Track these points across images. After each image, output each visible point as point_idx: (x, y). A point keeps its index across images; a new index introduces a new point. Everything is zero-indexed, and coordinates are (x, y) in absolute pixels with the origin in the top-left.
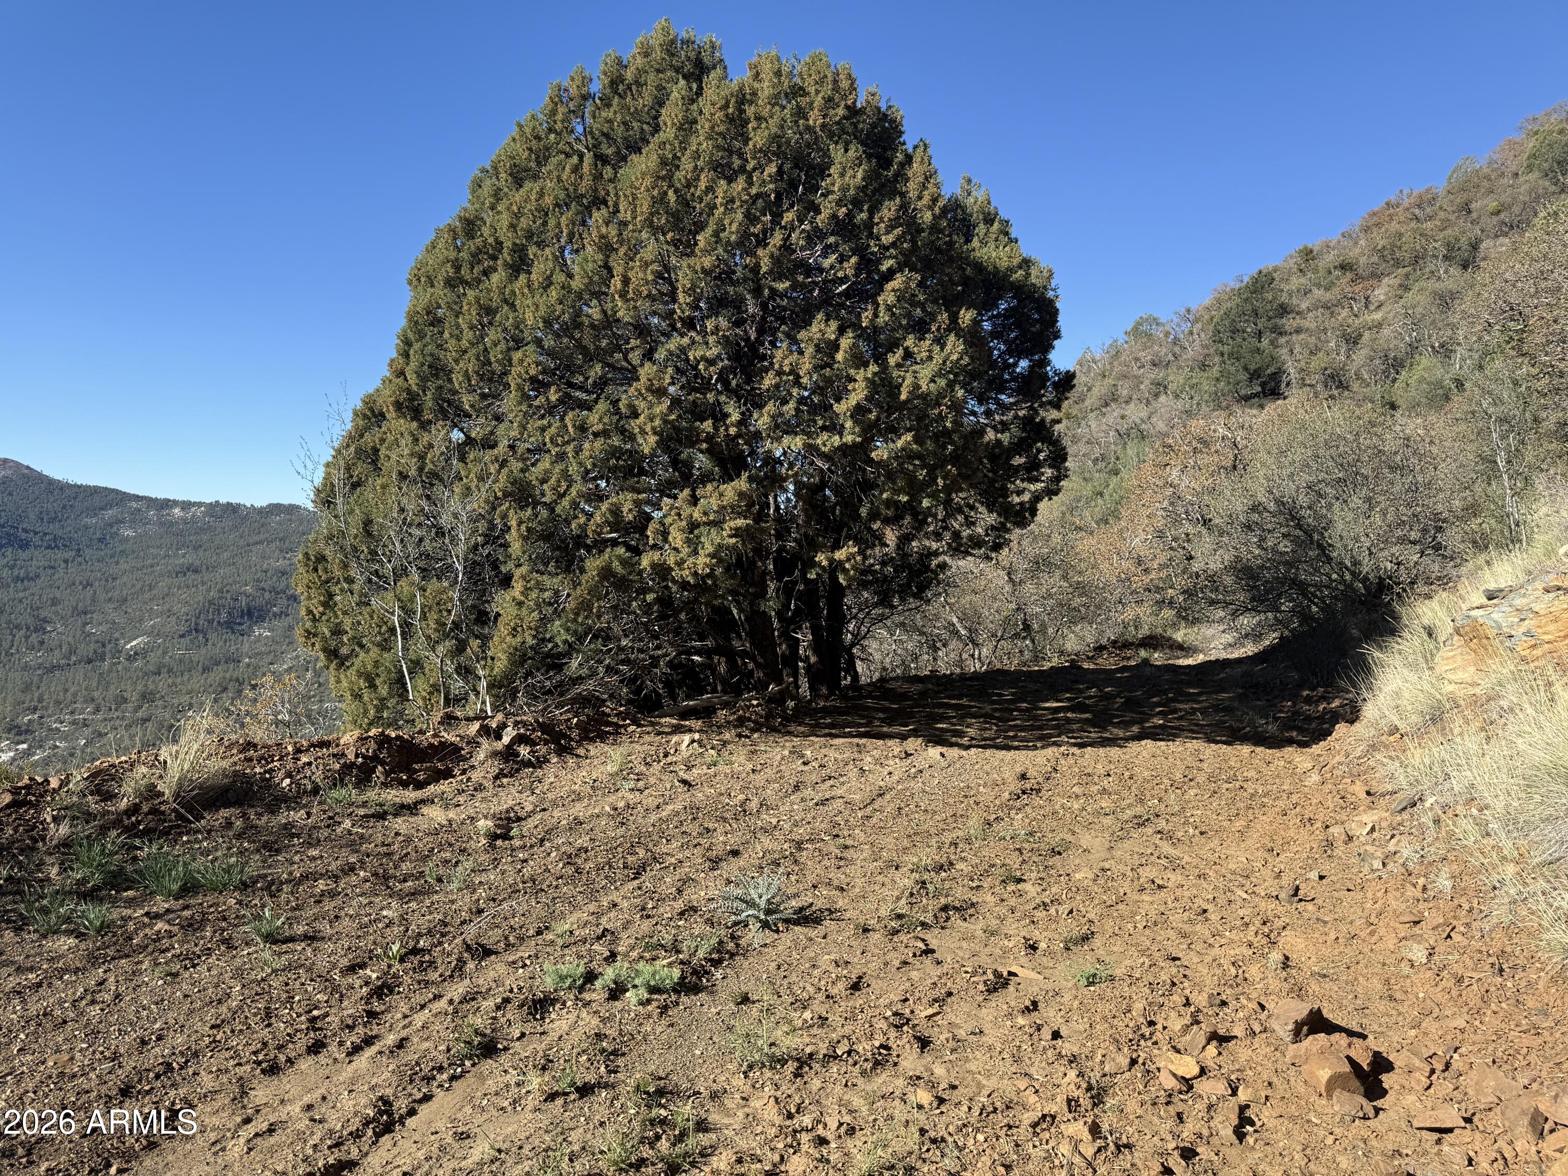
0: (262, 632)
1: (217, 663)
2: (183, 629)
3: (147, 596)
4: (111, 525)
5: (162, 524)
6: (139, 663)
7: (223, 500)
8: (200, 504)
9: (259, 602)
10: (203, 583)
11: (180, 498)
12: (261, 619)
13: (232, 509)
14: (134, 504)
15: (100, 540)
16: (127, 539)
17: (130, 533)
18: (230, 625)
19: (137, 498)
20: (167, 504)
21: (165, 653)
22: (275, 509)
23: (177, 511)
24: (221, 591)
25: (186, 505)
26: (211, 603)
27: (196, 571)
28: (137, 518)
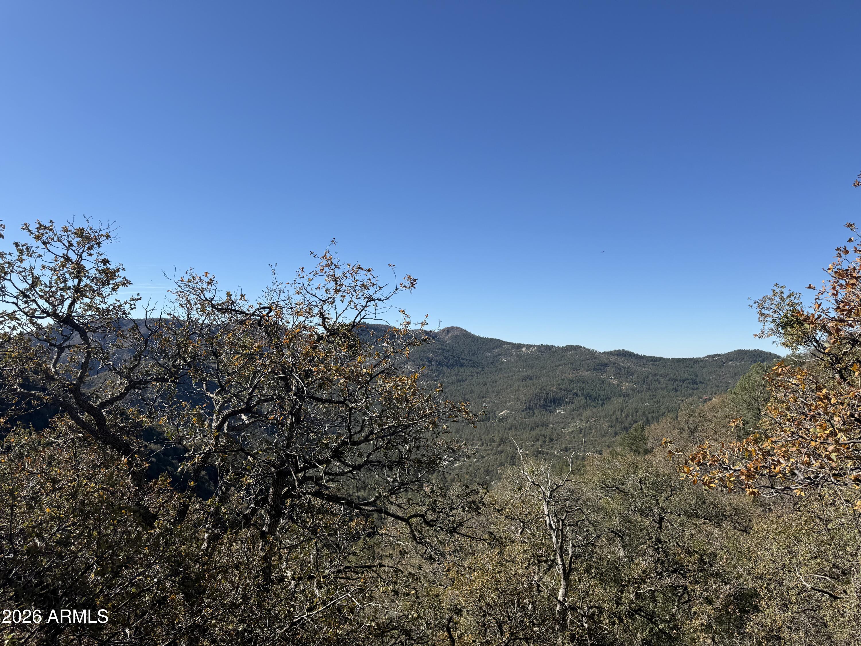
0: (560, 411)
1: (538, 426)
2: (523, 408)
3: (509, 390)
4: (496, 356)
5: (517, 356)
6: (504, 423)
7: (545, 344)
8: (534, 346)
9: (559, 395)
10: (533, 385)
11: (526, 343)
12: (560, 404)
13: (549, 348)
14: (506, 347)
15: (492, 363)
16: (502, 363)
17: (504, 360)
18: (544, 407)
19: (508, 343)
20: (520, 346)
21: (515, 419)
22: (569, 348)
23: (524, 349)
24: (541, 389)
25: (528, 347)
26: (536, 395)
27: (531, 379)
28: (507, 353)
